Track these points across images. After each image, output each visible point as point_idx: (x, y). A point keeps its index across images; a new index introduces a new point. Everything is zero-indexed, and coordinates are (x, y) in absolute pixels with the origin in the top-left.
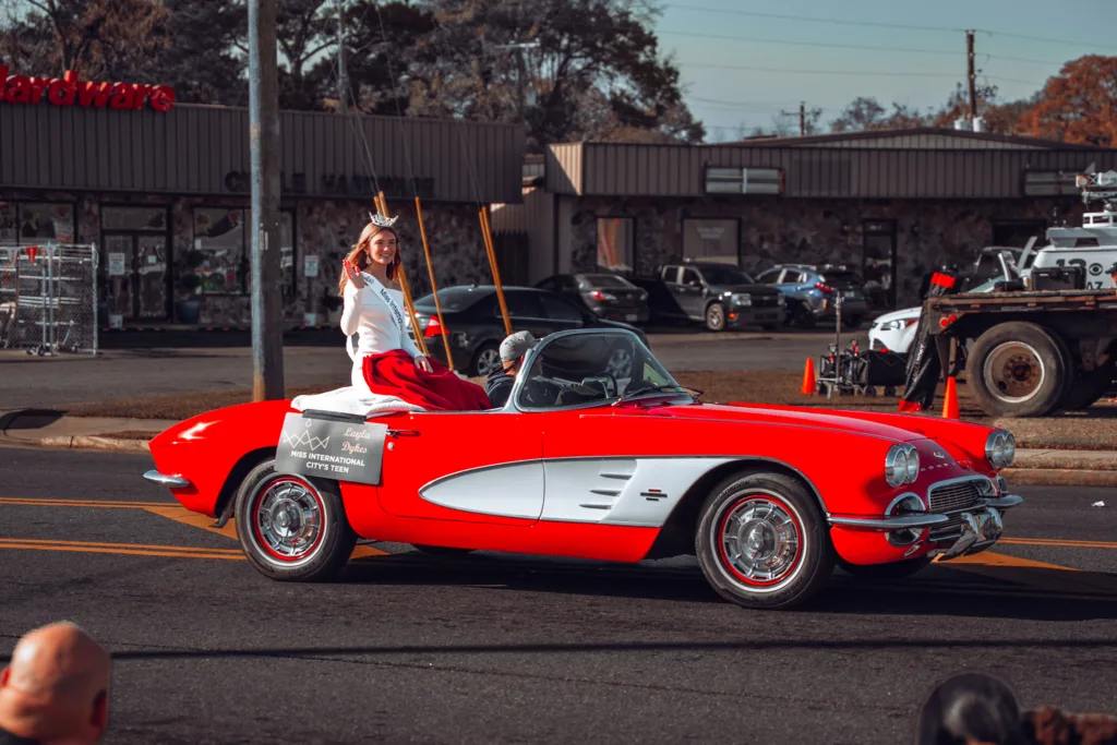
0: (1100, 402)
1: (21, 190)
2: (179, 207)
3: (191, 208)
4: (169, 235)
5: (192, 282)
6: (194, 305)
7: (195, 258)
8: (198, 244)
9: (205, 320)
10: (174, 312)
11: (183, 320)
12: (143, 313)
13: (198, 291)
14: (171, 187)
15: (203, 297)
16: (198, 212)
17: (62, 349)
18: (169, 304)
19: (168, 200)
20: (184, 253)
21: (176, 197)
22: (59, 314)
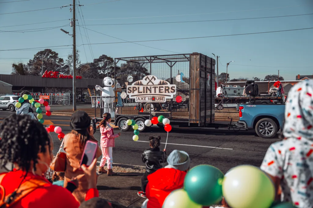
0: (161, 110)
1: (65, 88)
2: (83, 89)
3: (84, 89)
4: (81, 92)
5: (84, 97)
6: (84, 100)
7: (84, 95)
8: (85, 93)
9: (86, 102)
10: (82, 101)
11: (83, 102)
12: (79, 101)
13: (85, 98)
14: (81, 87)
15: (85, 99)
16: (85, 90)
17: (66, 105)
18: (82, 100)
19: (81, 89)
20: (83, 94)
21: (82, 88)
22: (66, 101)
